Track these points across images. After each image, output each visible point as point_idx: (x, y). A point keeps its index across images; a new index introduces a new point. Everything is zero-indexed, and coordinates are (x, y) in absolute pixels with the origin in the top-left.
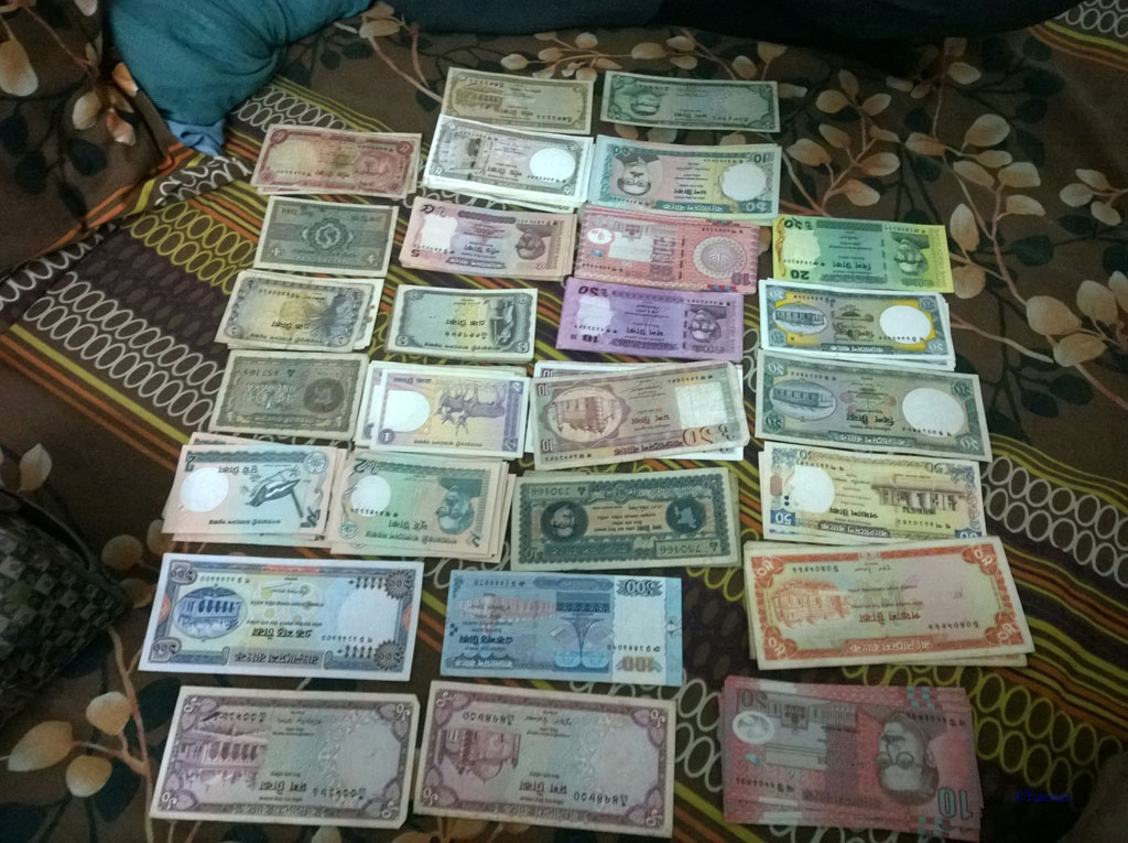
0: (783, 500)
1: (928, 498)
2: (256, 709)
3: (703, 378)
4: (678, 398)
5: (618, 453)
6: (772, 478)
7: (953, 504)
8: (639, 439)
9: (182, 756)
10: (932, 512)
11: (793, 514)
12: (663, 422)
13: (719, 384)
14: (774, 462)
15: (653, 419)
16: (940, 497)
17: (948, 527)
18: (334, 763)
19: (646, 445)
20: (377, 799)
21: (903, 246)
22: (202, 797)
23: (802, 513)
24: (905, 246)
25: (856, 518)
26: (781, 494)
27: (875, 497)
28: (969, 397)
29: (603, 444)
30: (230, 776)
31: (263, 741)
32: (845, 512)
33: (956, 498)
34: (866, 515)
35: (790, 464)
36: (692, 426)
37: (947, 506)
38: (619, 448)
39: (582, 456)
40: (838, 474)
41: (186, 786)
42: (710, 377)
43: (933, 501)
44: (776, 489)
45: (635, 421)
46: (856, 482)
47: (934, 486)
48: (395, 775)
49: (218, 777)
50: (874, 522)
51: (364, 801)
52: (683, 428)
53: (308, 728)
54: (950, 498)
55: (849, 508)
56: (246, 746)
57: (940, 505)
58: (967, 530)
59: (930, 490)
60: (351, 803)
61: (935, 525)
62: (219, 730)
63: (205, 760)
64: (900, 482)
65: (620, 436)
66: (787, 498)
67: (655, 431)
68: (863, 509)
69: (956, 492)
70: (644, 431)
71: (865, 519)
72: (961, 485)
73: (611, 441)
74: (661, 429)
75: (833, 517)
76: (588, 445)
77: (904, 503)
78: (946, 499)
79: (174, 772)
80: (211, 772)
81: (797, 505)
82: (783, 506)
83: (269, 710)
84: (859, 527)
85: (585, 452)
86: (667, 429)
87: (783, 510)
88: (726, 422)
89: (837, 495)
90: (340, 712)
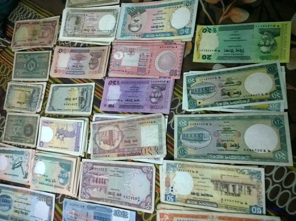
0: (170, 189)
1: (237, 187)
2: (104, 167)
3: (152, 122)
4: (142, 132)
5: (118, 156)
6: (166, 178)
7: (250, 191)
8: (126, 150)
9: (85, 182)
10: (239, 195)
11: (175, 196)
12: (135, 143)
13: (157, 125)
14: (167, 170)
15: (132, 141)
16: (243, 187)
17: (246, 204)
18: (129, 187)
19: (128, 153)
20: (144, 202)
21: (264, 37)
22: (92, 196)
23: (179, 195)
24: (266, 36)
25: (203, 197)
26: (170, 186)
27: (212, 185)
28: (282, 127)
29: (113, 151)
30: (99, 189)
31: (107, 178)
32: (198, 194)
33: (252, 188)
34: (208, 195)
35: (174, 171)
36: (145, 146)
37: (246, 193)
38: (119, 153)
39: (106, 156)
40: (195, 175)
41: (87, 191)
42: (154, 122)
43: (240, 189)
44: (168, 184)
45: (126, 142)
46: (203, 179)
47: (240, 181)
48: (149, 193)
49: (96, 189)
50: (211, 199)
51: (140, 202)
52: (142, 146)
53: (120, 174)
54: (248, 188)
55: (200, 192)
56: (102, 179)
57: (243, 192)
58: (256, 206)
59: (238, 183)
60: (136, 202)
61: (240, 203)
62: (94, 174)
63: (92, 183)
64: (225, 179)
65: (120, 148)
66: (172, 188)
67: (132, 147)
68: (207, 193)
69: (251, 185)
70: (128, 147)
71: (207, 198)
72: (255, 181)
73: (116, 150)
74: (134, 146)
75: (192, 197)
76: (109, 151)
77: (225, 190)
78: (246, 188)
79: (83, 187)
80: (93, 187)
81: (176, 191)
82: (171, 192)
83: (107, 167)
84: (204, 202)
85: (107, 155)
86: (136, 146)
87: (170, 194)
88: (158, 145)
89: (195, 185)
90: (129, 169)
